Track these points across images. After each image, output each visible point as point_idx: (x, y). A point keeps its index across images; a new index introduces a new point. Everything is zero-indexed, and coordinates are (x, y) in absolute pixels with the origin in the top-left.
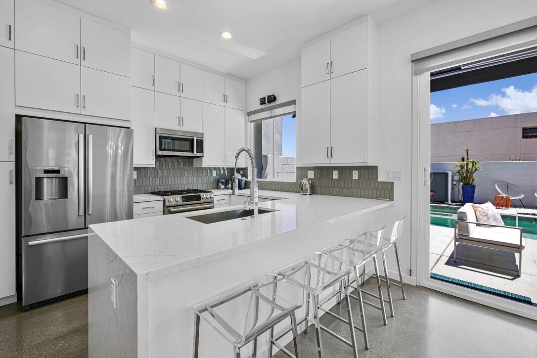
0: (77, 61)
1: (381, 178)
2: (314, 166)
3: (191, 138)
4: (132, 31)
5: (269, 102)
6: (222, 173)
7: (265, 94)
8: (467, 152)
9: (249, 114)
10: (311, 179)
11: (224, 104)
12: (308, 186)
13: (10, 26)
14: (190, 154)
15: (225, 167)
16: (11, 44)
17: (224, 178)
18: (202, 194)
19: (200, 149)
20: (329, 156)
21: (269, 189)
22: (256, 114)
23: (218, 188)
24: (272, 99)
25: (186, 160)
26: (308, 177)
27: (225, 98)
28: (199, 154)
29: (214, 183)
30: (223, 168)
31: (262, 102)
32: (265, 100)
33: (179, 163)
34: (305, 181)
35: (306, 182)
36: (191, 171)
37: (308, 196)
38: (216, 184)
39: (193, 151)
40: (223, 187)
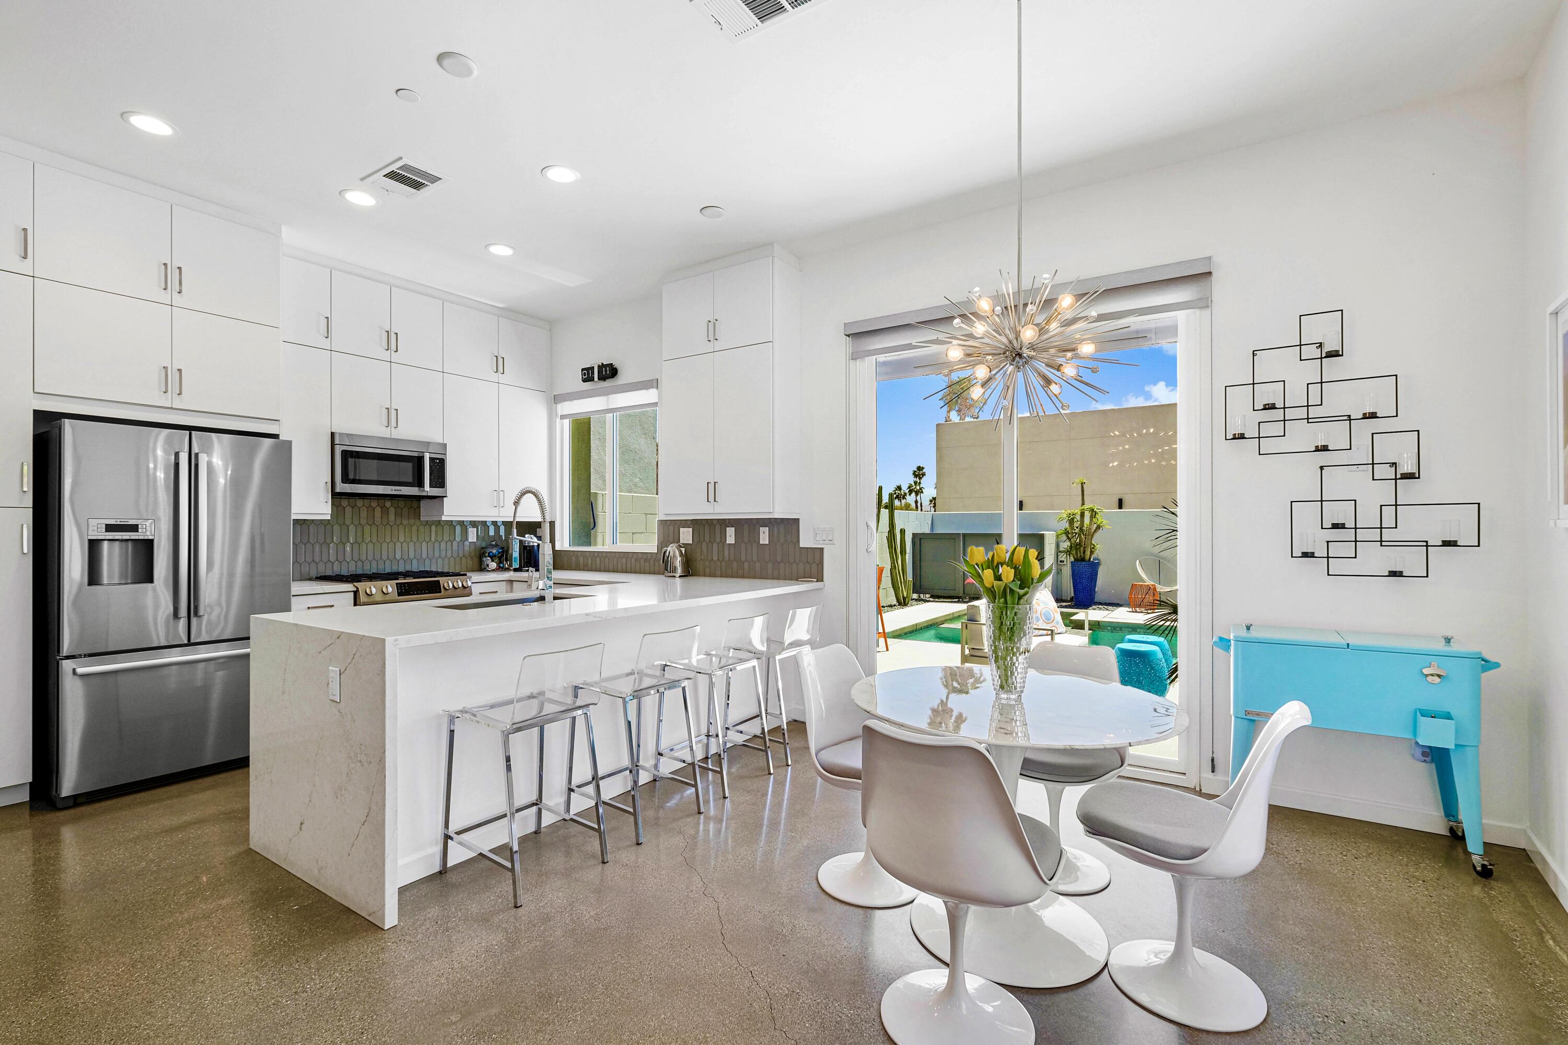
0: (165, 297)
1: (806, 541)
2: (691, 518)
3: (416, 454)
4: (283, 227)
5: (602, 378)
6: (492, 533)
7: (594, 361)
8: (1082, 487)
9: (558, 399)
10: (686, 545)
11: (494, 377)
12: (678, 562)
13: (25, 230)
14: (413, 491)
15: (500, 520)
16: (26, 267)
17: (496, 545)
18: (442, 580)
19: (439, 479)
20: (711, 498)
21: (603, 568)
22: (575, 402)
23: (482, 568)
24: (609, 372)
25: (402, 503)
26: (681, 541)
27: (499, 364)
28: (436, 492)
29: (472, 558)
30: (494, 523)
31: (587, 375)
32: (593, 373)
33: (385, 511)
34: (672, 549)
35: (674, 553)
36: (414, 528)
37: (678, 580)
38: (476, 560)
39: (420, 484)
40: (493, 565)
